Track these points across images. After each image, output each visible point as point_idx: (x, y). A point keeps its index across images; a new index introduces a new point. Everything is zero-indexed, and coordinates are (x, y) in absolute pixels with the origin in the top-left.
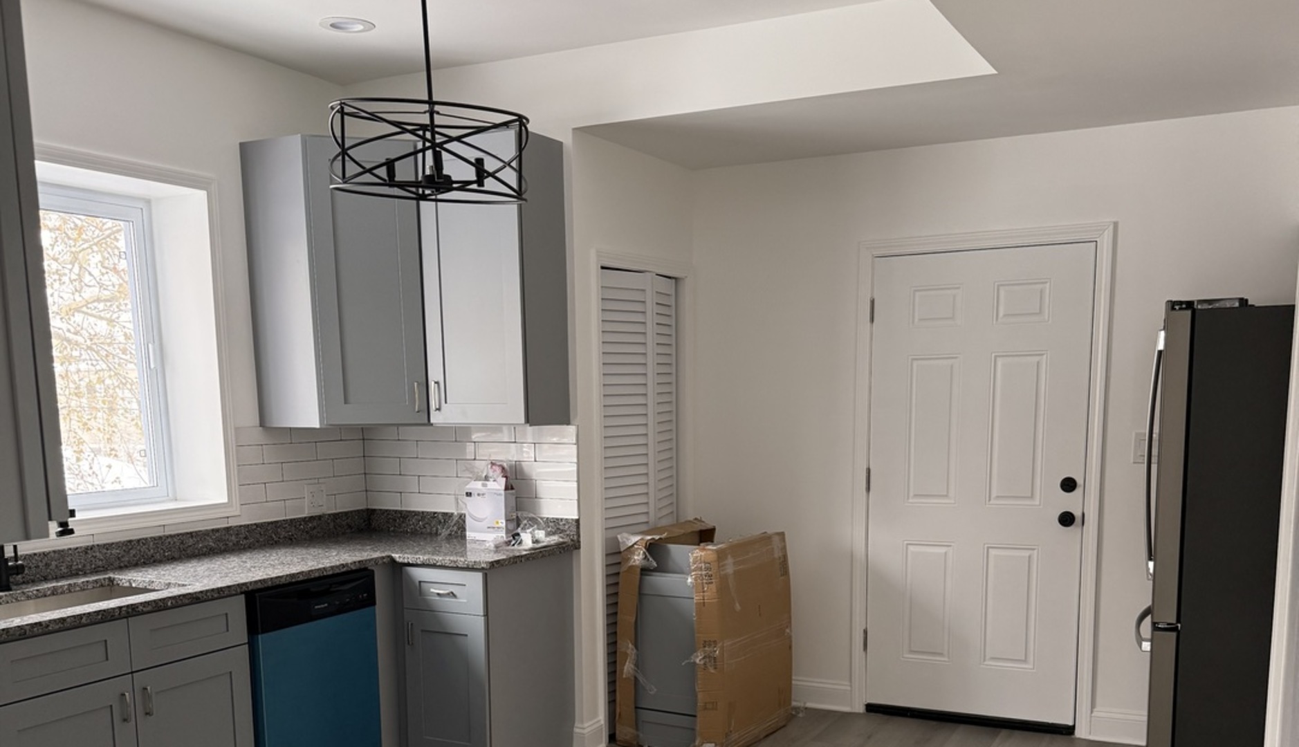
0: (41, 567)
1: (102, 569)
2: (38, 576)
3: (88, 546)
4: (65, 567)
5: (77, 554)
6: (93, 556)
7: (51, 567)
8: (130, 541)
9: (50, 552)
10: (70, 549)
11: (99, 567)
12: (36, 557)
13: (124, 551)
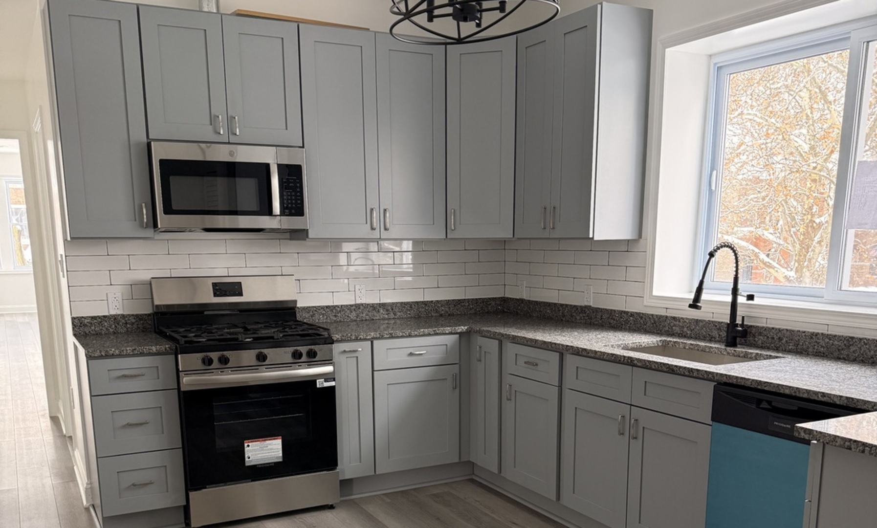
0: (775, 339)
1: (822, 355)
2: (772, 345)
3: (814, 333)
4: (793, 344)
5: (804, 337)
6: (816, 342)
7: (782, 342)
8: (852, 338)
9: (783, 330)
10: (799, 331)
11: (820, 352)
12: (773, 331)
13: (845, 345)
